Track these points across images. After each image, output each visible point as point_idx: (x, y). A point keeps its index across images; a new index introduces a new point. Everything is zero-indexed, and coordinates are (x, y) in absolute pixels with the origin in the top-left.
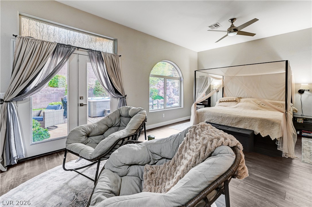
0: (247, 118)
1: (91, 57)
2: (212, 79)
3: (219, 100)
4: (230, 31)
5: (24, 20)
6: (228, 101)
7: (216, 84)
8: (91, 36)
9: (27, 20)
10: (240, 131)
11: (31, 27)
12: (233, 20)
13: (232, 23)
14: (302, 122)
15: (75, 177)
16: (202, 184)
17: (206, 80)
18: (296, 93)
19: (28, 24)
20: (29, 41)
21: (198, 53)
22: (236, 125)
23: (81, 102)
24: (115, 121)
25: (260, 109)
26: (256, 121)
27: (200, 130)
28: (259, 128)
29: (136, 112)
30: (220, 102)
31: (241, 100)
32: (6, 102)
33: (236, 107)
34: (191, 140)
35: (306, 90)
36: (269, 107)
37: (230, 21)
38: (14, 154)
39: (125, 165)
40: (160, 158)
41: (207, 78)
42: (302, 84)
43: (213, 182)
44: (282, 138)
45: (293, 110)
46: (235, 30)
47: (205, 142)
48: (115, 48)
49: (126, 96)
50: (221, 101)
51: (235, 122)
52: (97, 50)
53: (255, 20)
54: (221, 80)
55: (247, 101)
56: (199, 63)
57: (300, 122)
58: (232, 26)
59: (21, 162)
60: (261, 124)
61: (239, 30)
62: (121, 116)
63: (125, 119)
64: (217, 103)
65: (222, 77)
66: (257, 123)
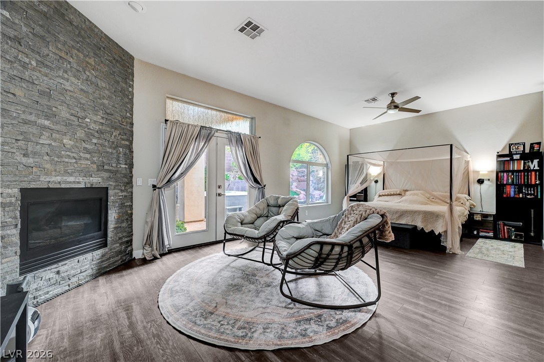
0: (409, 211)
1: (230, 141)
2: (368, 165)
3: (378, 194)
4: (389, 107)
5: (169, 102)
6: (389, 194)
7: (374, 171)
8: (228, 115)
9: (171, 101)
10: (400, 226)
11: (174, 108)
12: (393, 95)
13: (393, 97)
14: (480, 219)
15: (233, 262)
16: (359, 232)
17: (361, 167)
18: (474, 183)
19: (171, 106)
20: (178, 124)
21: (350, 129)
22: (397, 220)
23: (219, 191)
24: (264, 211)
25: (430, 204)
26: (419, 215)
27: (356, 207)
28: (422, 222)
29: (288, 200)
30: (380, 196)
31: (407, 193)
32: (158, 188)
33: (400, 202)
34: (349, 216)
35: (486, 180)
36: (440, 201)
37: (390, 95)
38: (166, 243)
39: (294, 237)
40: (321, 234)
41: (362, 164)
42: (481, 173)
43: (366, 232)
44: (446, 232)
45: (471, 205)
46: (396, 107)
47: (361, 213)
48: (252, 128)
49: (265, 186)
50: (381, 194)
51: (395, 217)
52: (236, 131)
53: (417, 98)
54: (382, 167)
55: (414, 194)
56: (351, 144)
57: (477, 219)
58: (393, 102)
59: (171, 252)
60: (424, 217)
61: (400, 107)
62: (268, 206)
63: (274, 209)
64: (376, 197)
65: (382, 163)
66: (420, 217)
